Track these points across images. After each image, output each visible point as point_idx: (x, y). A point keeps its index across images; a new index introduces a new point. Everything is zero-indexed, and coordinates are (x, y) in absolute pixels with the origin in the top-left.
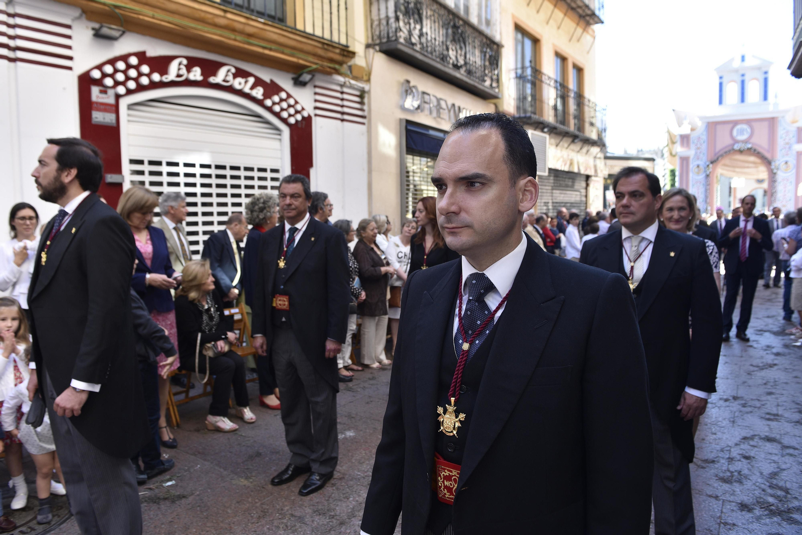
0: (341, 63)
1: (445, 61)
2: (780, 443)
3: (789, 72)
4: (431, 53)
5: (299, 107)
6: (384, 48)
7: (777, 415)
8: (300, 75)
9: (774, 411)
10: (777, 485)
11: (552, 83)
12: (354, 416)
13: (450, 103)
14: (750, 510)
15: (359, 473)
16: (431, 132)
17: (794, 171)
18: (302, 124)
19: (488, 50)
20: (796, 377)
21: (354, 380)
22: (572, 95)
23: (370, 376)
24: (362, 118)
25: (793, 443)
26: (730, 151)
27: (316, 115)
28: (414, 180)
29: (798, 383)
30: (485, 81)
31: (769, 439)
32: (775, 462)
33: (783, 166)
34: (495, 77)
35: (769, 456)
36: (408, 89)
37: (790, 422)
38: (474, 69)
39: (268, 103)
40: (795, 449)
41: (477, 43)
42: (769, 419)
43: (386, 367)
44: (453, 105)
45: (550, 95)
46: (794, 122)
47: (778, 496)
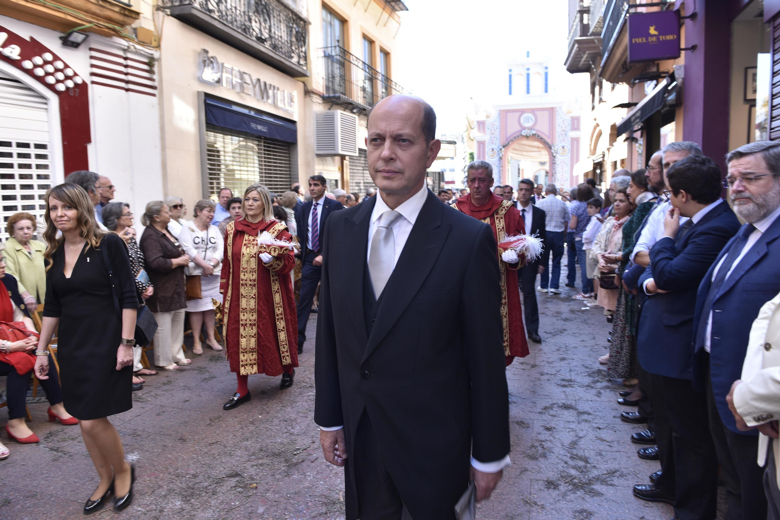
0: (122, 25)
1: (248, 33)
2: (575, 409)
3: (565, 67)
4: (232, 23)
5: (69, 72)
6: (177, 12)
7: (571, 381)
8: (70, 34)
9: (568, 378)
10: (576, 455)
11: (360, 65)
12: (140, 433)
13: (254, 78)
14: (556, 487)
15: (139, 509)
16: (235, 108)
17: (569, 155)
18: (75, 92)
19: (295, 26)
20: (583, 341)
21: (145, 388)
22: (380, 77)
23: (164, 380)
24: (151, 88)
25: (587, 409)
26: (519, 137)
27: (93, 82)
28: (225, 160)
29: (585, 346)
30: (292, 57)
31: (567, 407)
32: (573, 430)
33: (560, 150)
34: (302, 54)
35: (567, 425)
36: (207, 61)
37: (582, 386)
38: (280, 43)
39: (28, 64)
40: (589, 414)
41: (282, 17)
42: (564, 386)
43: (184, 367)
44: (259, 80)
45: (358, 76)
46: (568, 113)
47: (579, 468)
